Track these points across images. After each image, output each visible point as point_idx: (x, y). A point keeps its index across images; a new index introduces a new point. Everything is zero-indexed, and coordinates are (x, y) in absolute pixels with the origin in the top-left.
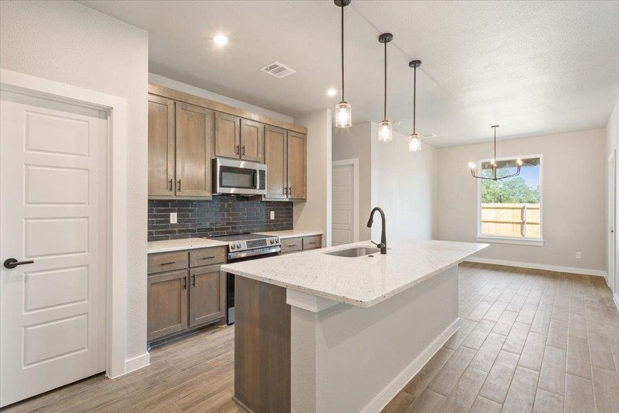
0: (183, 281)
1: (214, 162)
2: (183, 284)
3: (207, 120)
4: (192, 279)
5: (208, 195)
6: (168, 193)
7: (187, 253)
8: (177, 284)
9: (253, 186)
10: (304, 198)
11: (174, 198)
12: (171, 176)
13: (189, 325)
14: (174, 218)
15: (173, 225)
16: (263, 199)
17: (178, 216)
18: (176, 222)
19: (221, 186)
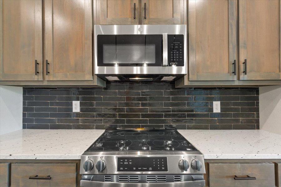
7: (7, 164)
14: (76, 107)
15: (77, 114)
17: (81, 104)
19: (100, 64)
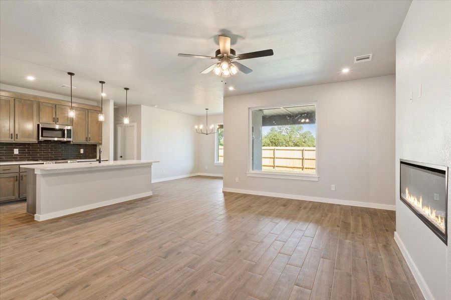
0: (16, 178)
1: (38, 125)
2: (16, 179)
3: (34, 106)
4: (21, 177)
5: (35, 140)
6: (11, 140)
7: (18, 166)
8: (12, 179)
9: (63, 136)
10: (100, 142)
11: (14, 142)
12: (12, 131)
13: (19, 197)
14: (16, 151)
15: (16, 155)
16: (72, 143)
18: (17, 153)
19: (42, 136)
